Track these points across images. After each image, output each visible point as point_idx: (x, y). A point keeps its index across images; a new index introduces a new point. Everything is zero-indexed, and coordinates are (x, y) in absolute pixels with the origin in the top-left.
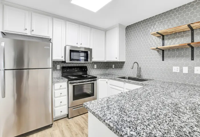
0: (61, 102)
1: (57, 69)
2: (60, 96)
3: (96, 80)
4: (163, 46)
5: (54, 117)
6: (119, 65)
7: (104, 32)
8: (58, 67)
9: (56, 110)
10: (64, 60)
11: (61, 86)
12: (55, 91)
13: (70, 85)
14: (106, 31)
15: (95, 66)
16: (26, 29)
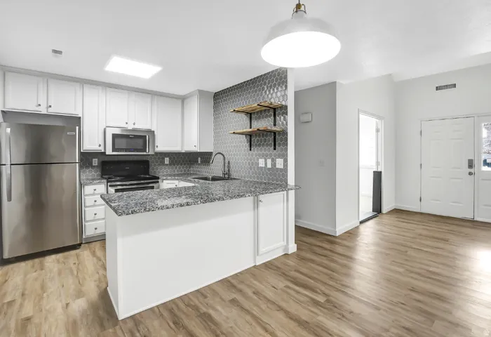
0: (95, 214)
1: (94, 164)
2: (94, 206)
3: (158, 182)
4: (251, 128)
5: (84, 237)
6: (206, 158)
7: (180, 102)
8: (95, 162)
9: (87, 227)
10: (103, 151)
11: (95, 190)
12: (86, 197)
13: (109, 188)
14: (183, 99)
15: (167, 161)
16: (40, 105)
